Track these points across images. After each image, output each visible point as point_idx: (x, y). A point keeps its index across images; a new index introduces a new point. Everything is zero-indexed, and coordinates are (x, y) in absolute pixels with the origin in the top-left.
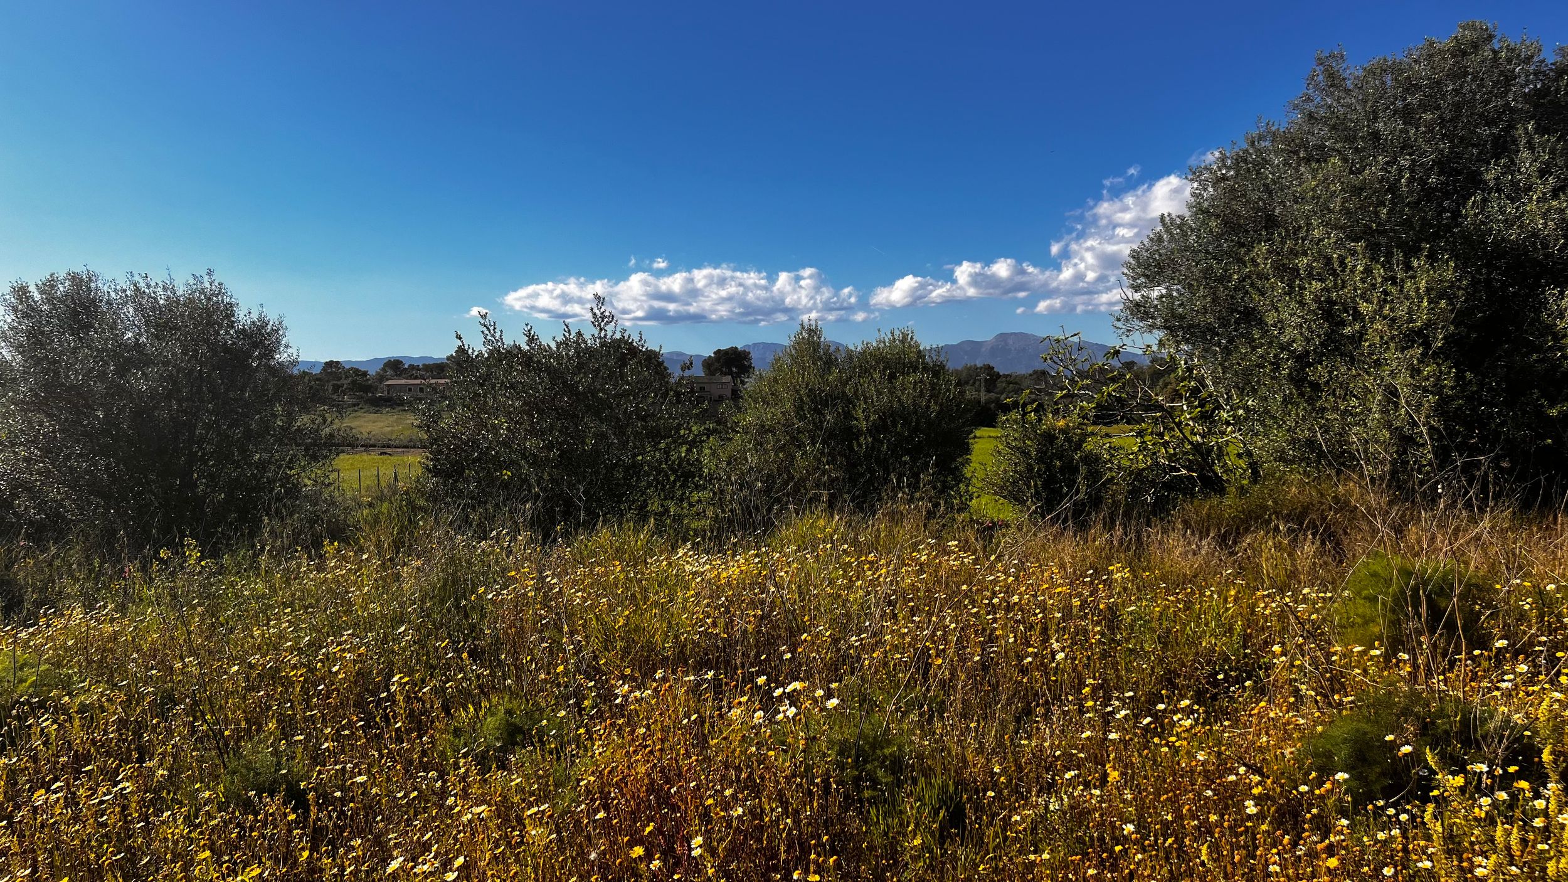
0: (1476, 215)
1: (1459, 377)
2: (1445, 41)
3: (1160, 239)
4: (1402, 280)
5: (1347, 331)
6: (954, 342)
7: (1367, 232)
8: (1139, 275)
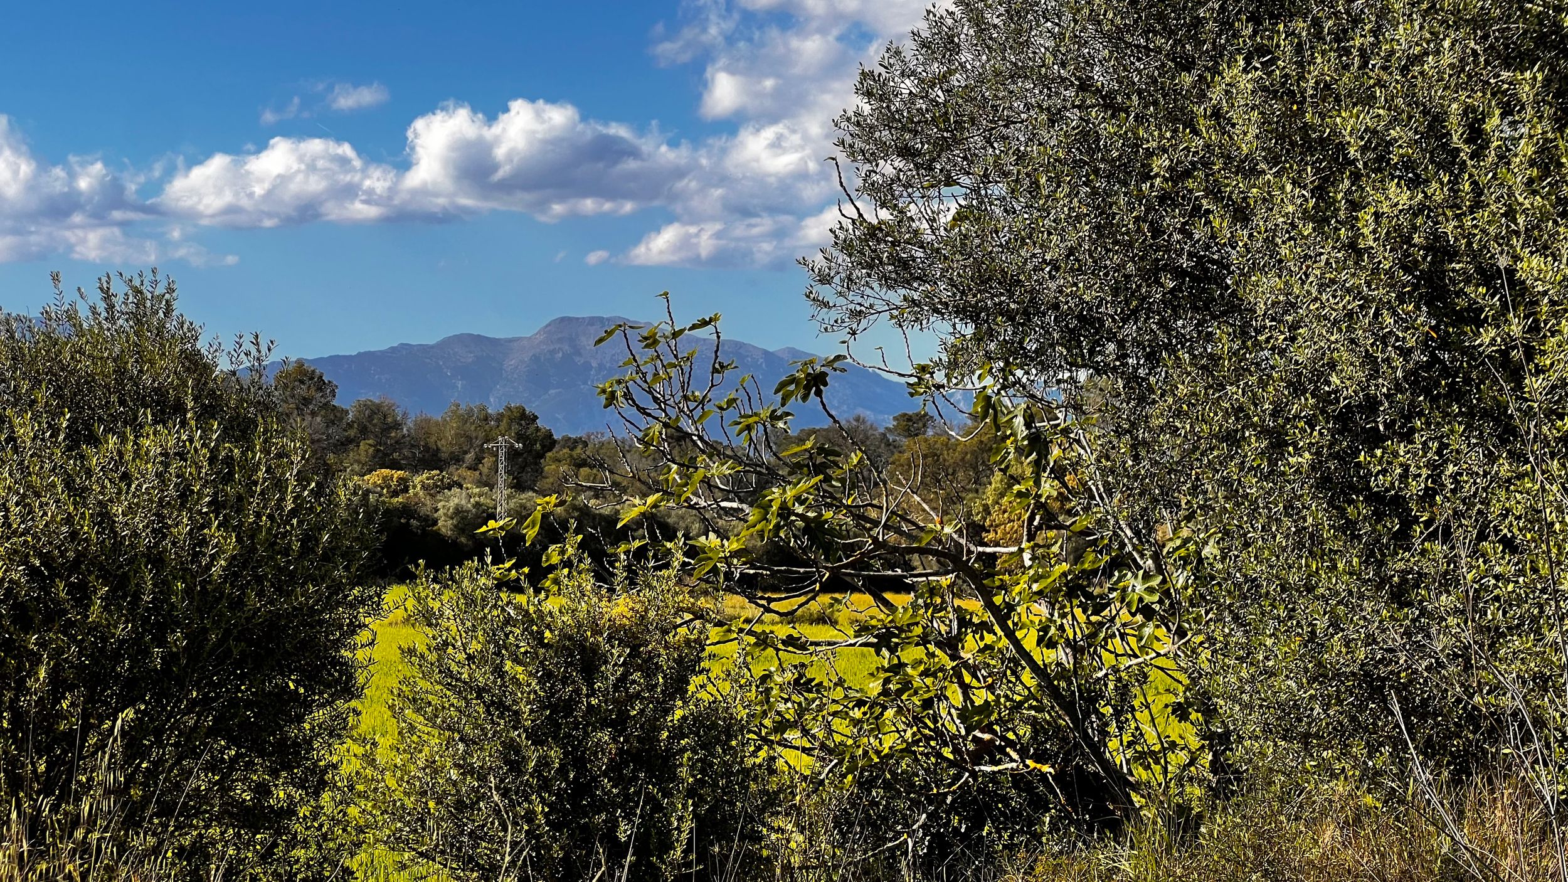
3: (951, 44)
8: (884, 150)
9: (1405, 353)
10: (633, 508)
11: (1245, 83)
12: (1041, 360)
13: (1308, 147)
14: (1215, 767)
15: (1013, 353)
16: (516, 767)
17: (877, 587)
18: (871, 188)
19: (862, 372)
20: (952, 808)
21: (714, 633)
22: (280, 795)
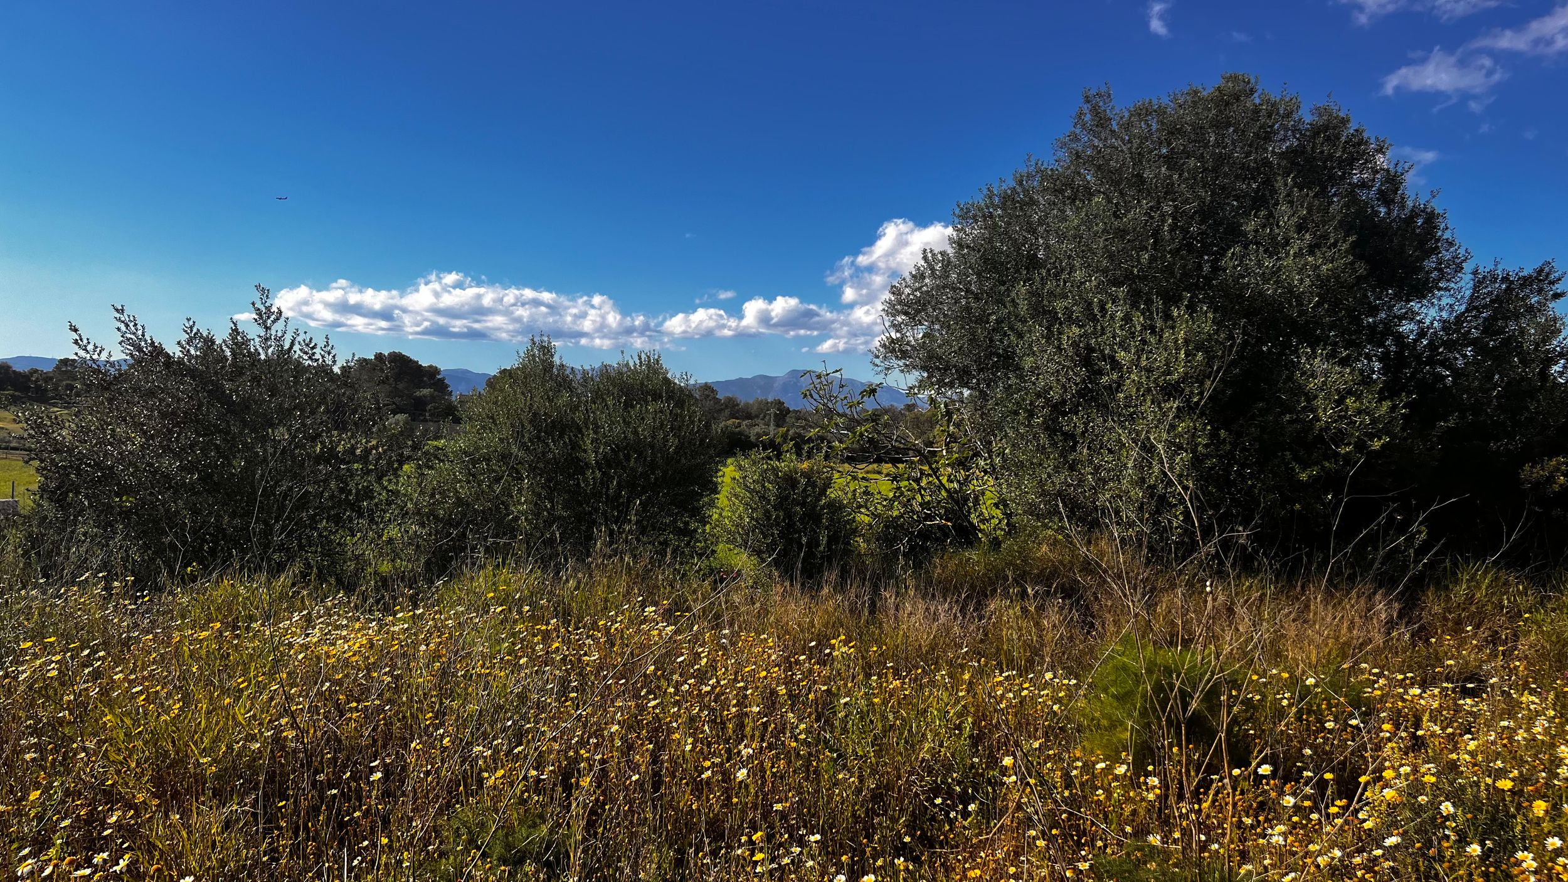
0: (1235, 267)
1: (1214, 435)
2: (1207, 91)
3: (922, 276)
4: (1162, 330)
5: (1105, 380)
6: (748, 375)
7: (1129, 278)
8: (899, 313)
9: (1076, 384)
10: (813, 432)
11: (1023, 290)
12: (951, 385)
13: (1045, 312)
14: (1008, 524)
15: (941, 383)
16: (768, 518)
17: (895, 462)
18: (893, 325)
19: (889, 388)
20: (916, 537)
21: (836, 475)
22: (692, 526)
